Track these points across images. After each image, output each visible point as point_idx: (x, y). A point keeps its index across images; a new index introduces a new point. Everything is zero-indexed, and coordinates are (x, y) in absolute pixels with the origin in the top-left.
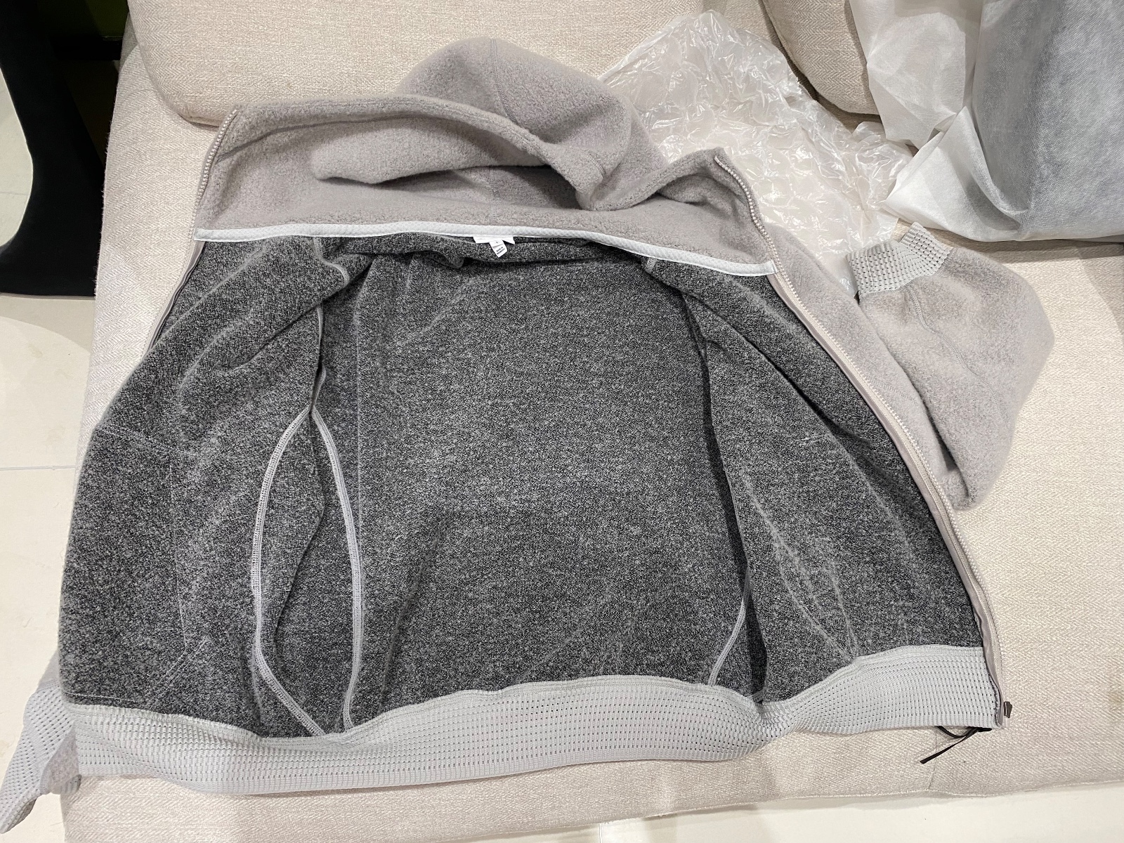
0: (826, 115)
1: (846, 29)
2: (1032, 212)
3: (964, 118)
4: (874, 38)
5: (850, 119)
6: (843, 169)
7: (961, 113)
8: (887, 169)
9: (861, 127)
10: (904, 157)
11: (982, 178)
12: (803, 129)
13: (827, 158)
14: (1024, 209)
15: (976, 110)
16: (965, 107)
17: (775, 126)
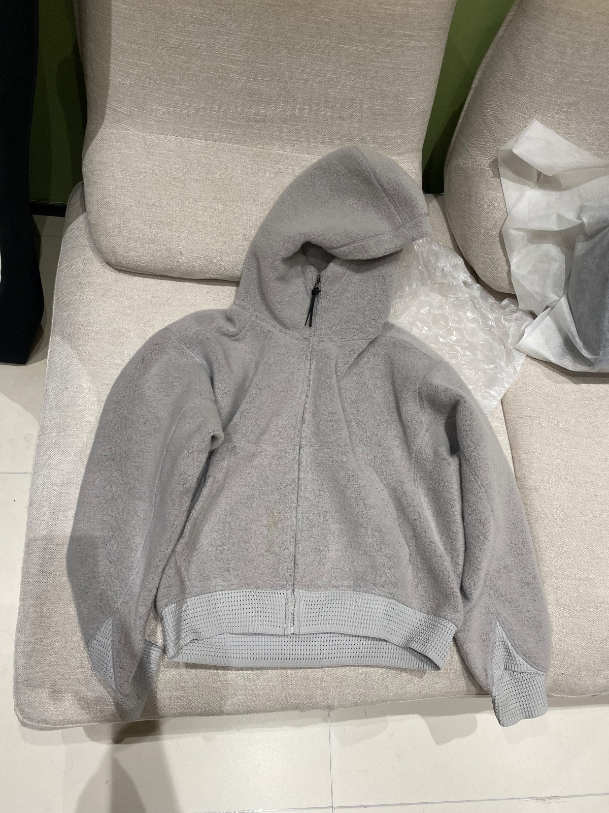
0: (485, 293)
1: (499, 246)
2: (601, 357)
3: (563, 303)
4: (515, 253)
5: (500, 296)
6: (494, 324)
7: (562, 299)
8: (520, 326)
9: (505, 302)
10: (530, 319)
11: (573, 336)
12: (471, 300)
13: (485, 318)
14: (596, 355)
15: (570, 297)
16: (564, 296)
17: (457, 298)
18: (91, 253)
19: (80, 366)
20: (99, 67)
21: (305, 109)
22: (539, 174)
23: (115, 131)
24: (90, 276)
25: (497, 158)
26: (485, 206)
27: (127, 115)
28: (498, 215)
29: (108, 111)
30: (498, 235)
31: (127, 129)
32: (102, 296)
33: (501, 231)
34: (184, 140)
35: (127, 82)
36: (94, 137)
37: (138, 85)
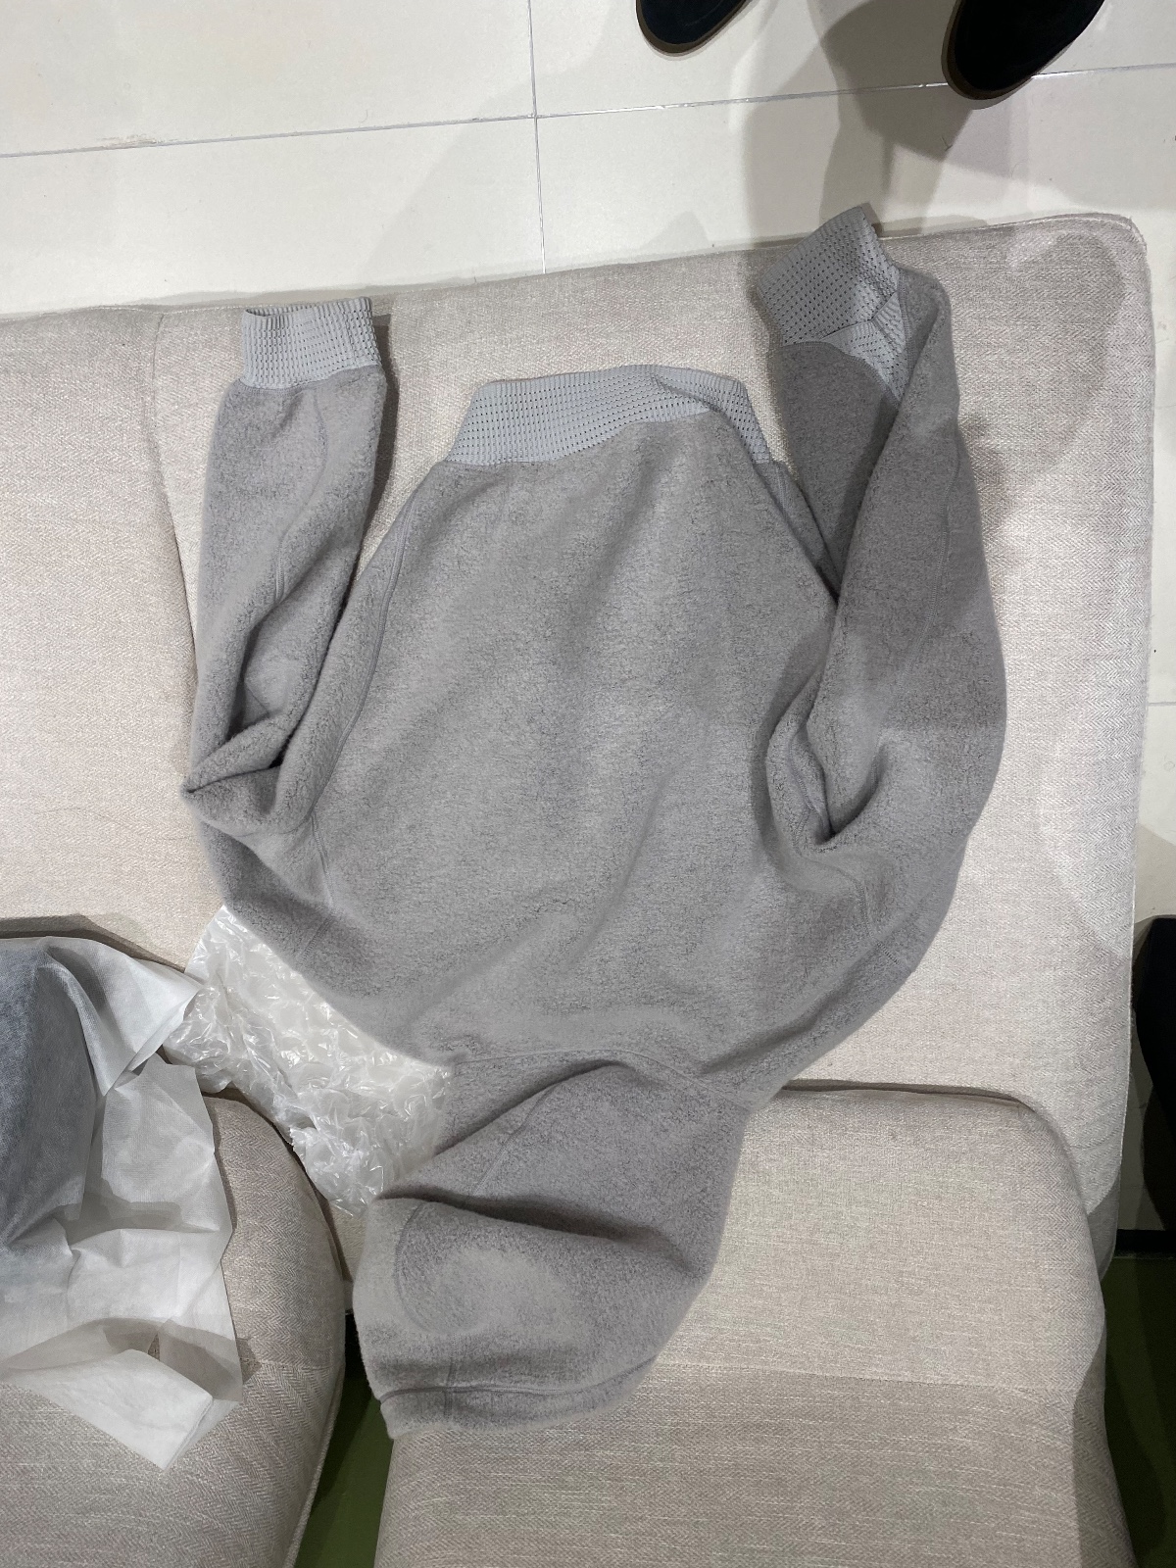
0: (264, 1101)
1: (237, 1195)
2: (33, 965)
3: (106, 1079)
4: (205, 1181)
5: (232, 1094)
6: (246, 1037)
7: (109, 1087)
8: (193, 1034)
9: (223, 1084)
10: (175, 1045)
11: (87, 1009)
13: (264, 1050)
14: (43, 969)
15: (93, 1090)
16: (104, 1094)
17: (322, 1087)
18: (1067, 1133)
19: (1075, 895)
20: (1099, 1520)
21: (662, 1460)
22: (154, 1352)
23: (1050, 1387)
24: (1066, 1082)
25: (244, 1382)
26: (268, 1278)
27: (1030, 1422)
28: (242, 1260)
29: (1070, 1428)
30: (240, 1218)
31: (1025, 1391)
32: (1041, 1043)
33: (234, 1226)
34: (907, 1376)
35: (1038, 1491)
36: (1089, 1372)
37: (1016, 1486)
